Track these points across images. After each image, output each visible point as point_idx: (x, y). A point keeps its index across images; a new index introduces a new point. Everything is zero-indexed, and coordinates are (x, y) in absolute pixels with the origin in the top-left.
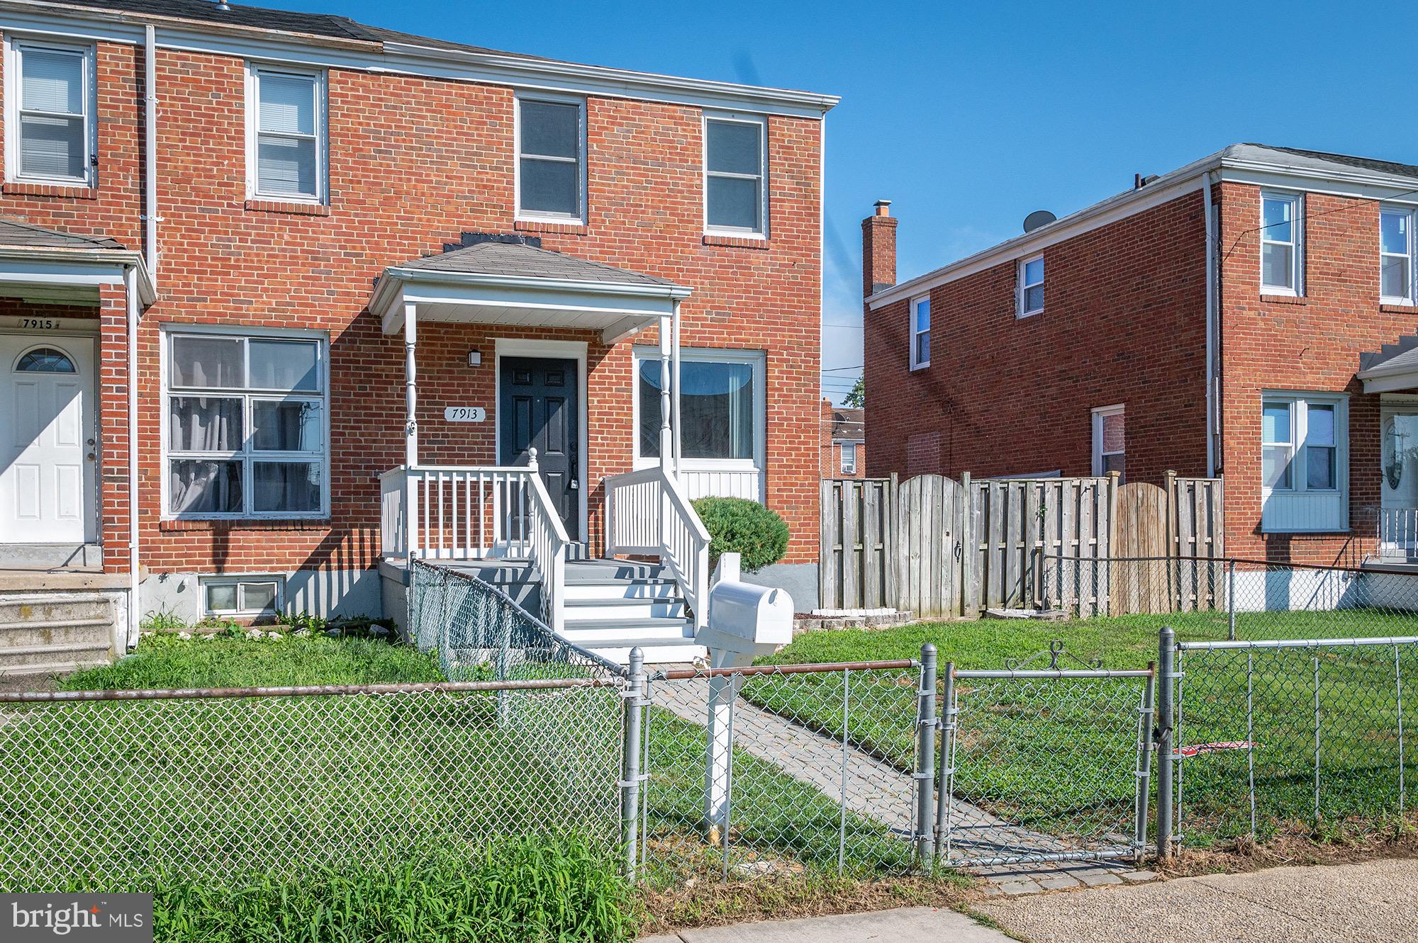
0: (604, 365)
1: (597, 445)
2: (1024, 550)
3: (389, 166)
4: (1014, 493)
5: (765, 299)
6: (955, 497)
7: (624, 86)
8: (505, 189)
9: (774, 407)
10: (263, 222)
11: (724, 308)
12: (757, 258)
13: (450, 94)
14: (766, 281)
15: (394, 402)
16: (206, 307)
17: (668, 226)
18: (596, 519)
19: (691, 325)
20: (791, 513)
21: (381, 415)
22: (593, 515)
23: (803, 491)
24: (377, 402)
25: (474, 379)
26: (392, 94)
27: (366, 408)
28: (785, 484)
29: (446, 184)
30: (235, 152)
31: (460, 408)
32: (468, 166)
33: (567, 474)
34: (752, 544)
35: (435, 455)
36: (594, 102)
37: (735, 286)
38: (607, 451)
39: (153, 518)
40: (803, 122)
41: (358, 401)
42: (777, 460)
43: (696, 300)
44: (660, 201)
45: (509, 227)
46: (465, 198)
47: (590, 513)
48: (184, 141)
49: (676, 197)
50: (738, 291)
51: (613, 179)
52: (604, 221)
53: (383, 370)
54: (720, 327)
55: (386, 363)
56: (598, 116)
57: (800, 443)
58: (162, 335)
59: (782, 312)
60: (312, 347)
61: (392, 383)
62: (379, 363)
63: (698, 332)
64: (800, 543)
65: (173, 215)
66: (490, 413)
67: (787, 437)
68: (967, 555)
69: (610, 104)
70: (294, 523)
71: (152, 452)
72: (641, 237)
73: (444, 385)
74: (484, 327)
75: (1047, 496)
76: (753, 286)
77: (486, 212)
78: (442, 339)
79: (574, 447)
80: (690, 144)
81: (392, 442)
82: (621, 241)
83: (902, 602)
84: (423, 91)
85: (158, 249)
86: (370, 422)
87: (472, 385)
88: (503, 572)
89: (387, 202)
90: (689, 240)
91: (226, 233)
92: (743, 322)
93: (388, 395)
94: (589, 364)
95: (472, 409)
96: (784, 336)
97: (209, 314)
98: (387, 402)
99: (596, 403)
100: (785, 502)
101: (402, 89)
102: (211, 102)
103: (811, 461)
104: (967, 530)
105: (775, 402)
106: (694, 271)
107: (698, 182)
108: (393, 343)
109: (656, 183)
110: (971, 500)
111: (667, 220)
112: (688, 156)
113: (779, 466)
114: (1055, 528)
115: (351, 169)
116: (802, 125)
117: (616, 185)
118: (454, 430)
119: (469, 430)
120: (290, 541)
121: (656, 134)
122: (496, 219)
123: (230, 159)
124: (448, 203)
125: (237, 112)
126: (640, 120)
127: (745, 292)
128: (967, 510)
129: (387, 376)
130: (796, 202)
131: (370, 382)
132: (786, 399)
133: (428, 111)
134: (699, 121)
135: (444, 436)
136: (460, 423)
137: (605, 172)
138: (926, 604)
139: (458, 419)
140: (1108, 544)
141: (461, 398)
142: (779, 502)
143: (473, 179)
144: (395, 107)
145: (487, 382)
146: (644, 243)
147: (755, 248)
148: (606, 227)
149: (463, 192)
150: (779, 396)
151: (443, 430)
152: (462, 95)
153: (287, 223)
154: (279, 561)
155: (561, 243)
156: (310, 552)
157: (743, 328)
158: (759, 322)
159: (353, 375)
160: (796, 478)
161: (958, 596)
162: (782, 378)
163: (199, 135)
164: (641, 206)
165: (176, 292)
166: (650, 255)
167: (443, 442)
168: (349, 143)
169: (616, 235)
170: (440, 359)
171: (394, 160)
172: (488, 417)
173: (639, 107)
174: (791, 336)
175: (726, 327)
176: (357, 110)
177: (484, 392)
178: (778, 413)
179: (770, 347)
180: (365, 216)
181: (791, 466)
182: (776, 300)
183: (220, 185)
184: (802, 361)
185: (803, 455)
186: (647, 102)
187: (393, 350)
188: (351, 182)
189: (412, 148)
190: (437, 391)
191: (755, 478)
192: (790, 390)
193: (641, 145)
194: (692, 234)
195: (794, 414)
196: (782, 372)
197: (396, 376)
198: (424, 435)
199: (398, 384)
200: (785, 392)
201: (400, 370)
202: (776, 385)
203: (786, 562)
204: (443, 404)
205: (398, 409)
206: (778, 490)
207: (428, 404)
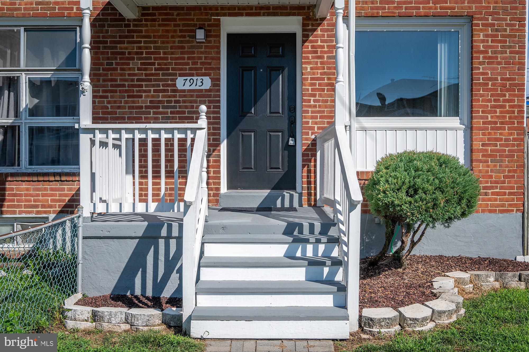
0: (316, 36)
1: (310, 106)
9: (479, 69)
15: (135, 75)
18: (309, 171)
20: (495, 166)
21: (124, 86)
22: (306, 169)
23: (507, 146)
24: (121, 75)
25: (202, 53)
27: (112, 80)
28: (489, 139)
31: (189, 78)
33: (286, 133)
34: (435, 199)
35: (169, 118)
38: (319, 112)
41: (106, 75)
42: (482, 117)
47: (303, 166)
53: (126, 48)
55: (129, 42)
57: (505, 101)
60: (74, 33)
61: (133, 59)
62: (123, 43)
64: (505, 194)
66: (216, 82)
67: (492, 96)
70: (54, 174)
73: (176, 59)
74: (210, 8)
79: (292, 109)
81: (133, 108)
86: (115, 91)
87: (200, 58)
88: (170, 227)
93: (130, 69)
94: (304, 36)
95: (199, 78)
98: (129, 75)
99: (309, 70)
100: (490, 156)
105: (480, 63)
108: (135, 26)
113: (484, 123)
118: (185, 96)
119: (198, 96)
120: (52, 189)
129: (129, 53)
131: (116, 59)
132: (491, 60)
135: (177, 102)
136: (190, 91)
139: (187, 87)
141: (191, 69)
142: (483, 156)
145: (213, 55)
150: (484, 58)
151: (175, 96)
154: (43, 206)
156: (67, 199)
159: (103, 53)
160: (501, 134)
162: (487, 41)
167: (175, 107)
170: (173, 37)
172: (213, 85)
174: (496, 3)
177: (210, 64)
178: (482, 74)
179: (475, 13)
181: (496, 123)
184: (507, 25)
185: (508, 112)
190: (170, 64)
191: (461, 134)
192: (495, 52)
195: (500, 74)
196: (487, 36)
197: (137, 53)
198: (160, 102)
199: (139, 59)
200: (490, 54)
201: (140, 48)
202: (482, 48)
203: (490, 211)
204: (175, 75)
205: (138, 80)
206: (483, 145)
207: (163, 75)
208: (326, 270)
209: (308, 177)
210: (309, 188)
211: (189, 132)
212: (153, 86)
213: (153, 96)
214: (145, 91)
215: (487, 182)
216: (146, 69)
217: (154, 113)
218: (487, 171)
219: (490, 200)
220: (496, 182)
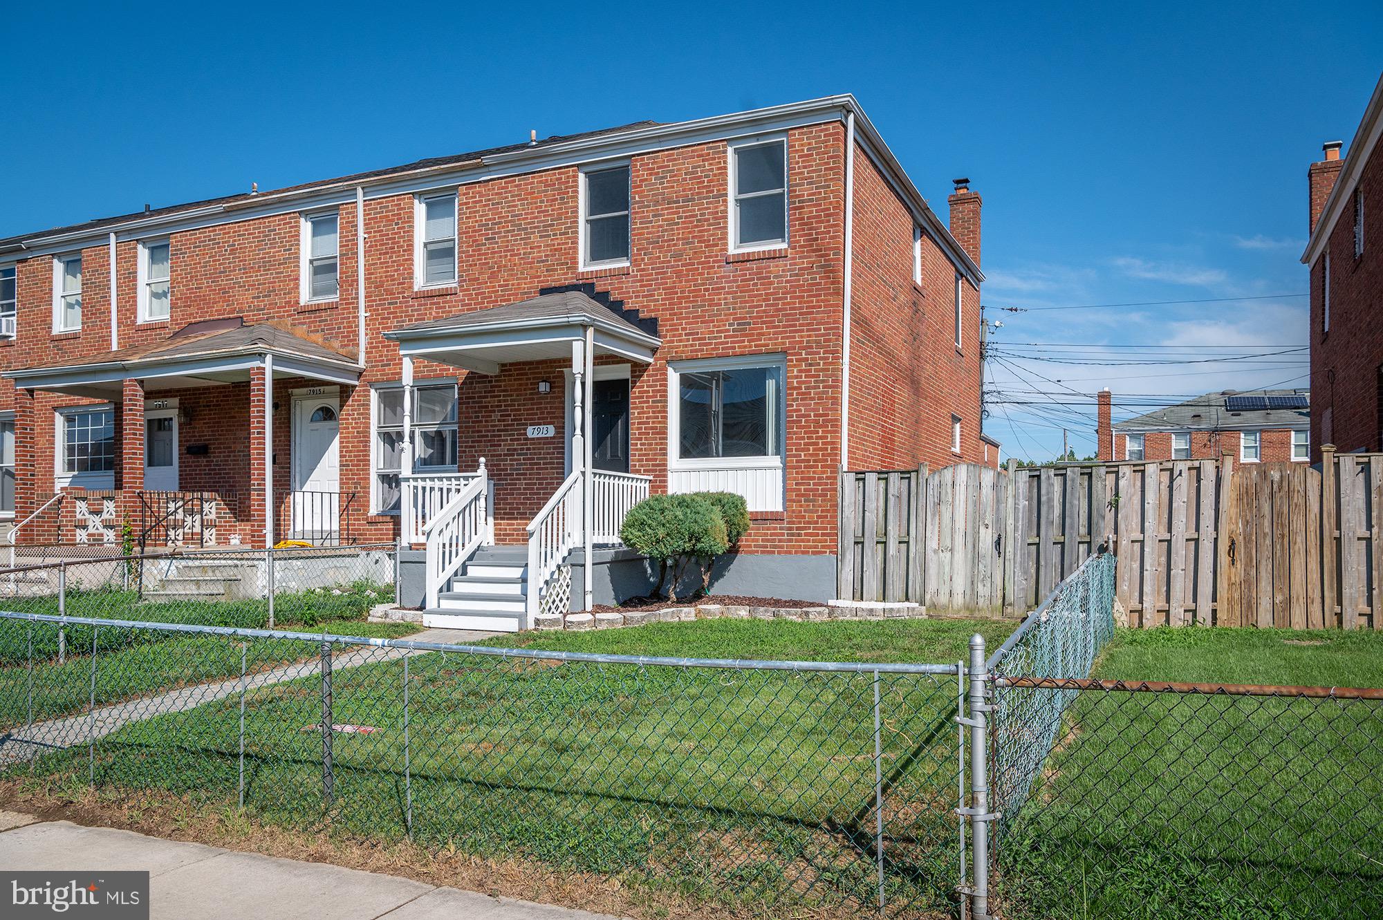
0: (643, 382)
1: (637, 450)
2: (1089, 543)
3: (493, 248)
4: (1073, 480)
5: (784, 304)
6: (995, 486)
7: (657, 140)
8: (570, 248)
10: (421, 305)
11: (745, 318)
12: (777, 266)
13: (533, 183)
14: (785, 287)
15: (495, 426)
16: (390, 369)
17: (695, 253)
19: (715, 338)
20: (808, 506)
23: (820, 484)
24: (485, 426)
25: (548, 403)
26: (497, 194)
27: (478, 432)
28: (802, 478)
29: (530, 253)
30: (406, 260)
31: (537, 427)
32: (545, 236)
35: (521, 464)
36: (636, 160)
37: (756, 296)
38: (645, 455)
39: (363, 514)
40: (823, 127)
41: (474, 427)
42: (795, 456)
43: (720, 315)
44: (690, 232)
45: (572, 278)
46: (543, 261)
48: (380, 259)
49: (703, 226)
50: (758, 301)
51: (651, 222)
52: (643, 259)
53: (490, 402)
54: (742, 336)
55: (491, 397)
56: (638, 174)
57: (817, 438)
58: (373, 391)
59: (801, 314)
60: (452, 390)
61: (495, 411)
62: (488, 397)
63: (722, 343)
64: (817, 535)
65: (374, 310)
66: (559, 429)
67: (805, 433)
68: (1010, 549)
69: (648, 159)
71: (363, 470)
72: (673, 267)
73: (528, 410)
74: (554, 361)
75: (1122, 483)
76: (772, 294)
77: (556, 270)
78: (526, 374)
80: (715, 175)
81: (494, 456)
82: (657, 274)
83: (928, 597)
84: (516, 186)
85: (366, 334)
86: (481, 441)
87: (546, 408)
89: (493, 276)
90: (714, 262)
91: (401, 317)
92: (762, 328)
93: (492, 421)
94: (633, 382)
95: (545, 427)
96: (802, 337)
97: (392, 374)
98: (492, 426)
99: (637, 414)
100: (803, 495)
101: (503, 188)
102: (394, 229)
103: (829, 455)
104: (1010, 521)
105: (793, 400)
106: (718, 289)
107: (722, 208)
108: (496, 381)
109: (686, 217)
110: (1017, 489)
111: (695, 248)
112: (714, 186)
113: (797, 461)
114: (1136, 520)
115: (471, 256)
116: (822, 131)
117: (653, 227)
118: (534, 444)
119: (544, 444)
121: (686, 174)
122: (564, 274)
123: (403, 265)
124: (531, 268)
125: (408, 232)
126: (673, 165)
127: (764, 300)
128: (1010, 501)
129: (492, 406)
130: (815, 206)
132: (805, 396)
133: (519, 200)
134: (725, 152)
135: (528, 449)
136: (538, 439)
137: (644, 217)
138: (959, 600)
139: (535, 436)
140: (1216, 540)
141: (539, 419)
142: (796, 495)
143: (548, 246)
144: (498, 203)
145: (557, 405)
146: (675, 272)
147: (774, 258)
148: (645, 264)
149: (541, 257)
150: (797, 394)
151: (526, 444)
152: (541, 182)
153: (434, 304)
155: (610, 284)
157: (763, 334)
158: (778, 327)
159: (472, 407)
160: (814, 472)
161: (1000, 594)
162: (801, 377)
163: (387, 253)
164: (673, 240)
165: (376, 361)
166: (681, 282)
167: (526, 454)
168: (470, 237)
169: (653, 269)
170: (524, 390)
171: (497, 243)
172: (557, 433)
173: (673, 155)
174: (809, 336)
175: (746, 335)
176: (475, 212)
177: (554, 413)
178: (796, 411)
179: (789, 348)
180: (479, 289)
181: (809, 461)
182: (795, 303)
183: (399, 284)
184: (821, 358)
185: (821, 449)
186: (678, 148)
187: (496, 386)
188: (471, 265)
189: (508, 232)
190: (523, 414)
191: (779, 473)
192: (809, 388)
193: (673, 187)
194: (717, 256)
195: (813, 410)
196: (800, 371)
197: (497, 406)
198: (515, 450)
199: (499, 411)
200: (803, 390)
201: (500, 401)
202: (795, 384)
203: (803, 553)
204: (526, 424)
205: (498, 431)
206: (796, 484)
207: (518, 425)
212: (510, 435)
213: (510, 445)
214: (503, 441)
215: (800, 523)
216: (504, 421)
217: (511, 460)
218: (800, 512)
219: (803, 541)
220: (809, 523)
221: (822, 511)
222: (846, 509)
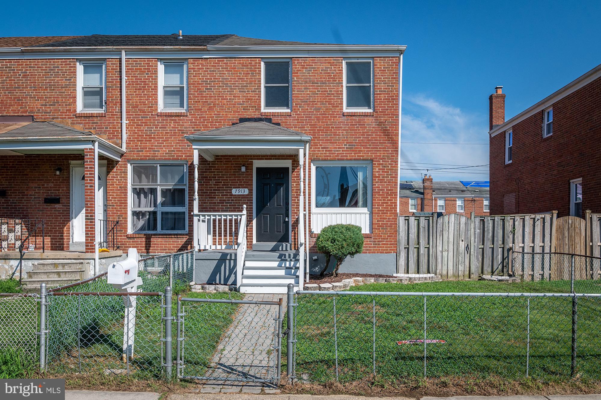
1: (295, 203)
2: (503, 248)
3: (211, 94)
4: (498, 222)
5: (372, 138)
6: (466, 224)
7: (308, 52)
8: (257, 99)
9: (376, 185)
10: (164, 120)
11: (353, 143)
12: (368, 120)
13: (235, 63)
14: (372, 130)
15: (212, 187)
16: (143, 154)
17: (327, 109)
18: (295, 233)
19: (337, 151)
20: (383, 231)
21: (207, 193)
22: (293, 232)
23: (389, 221)
24: (206, 188)
25: (244, 177)
26: (212, 66)
28: (380, 219)
29: (233, 99)
30: (154, 94)
31: (238, 189)
32: (242, 92)
33: (285, 215)
34: (342, 244)
35: (228, 208)
36: (295, 60)
37: (358, 133)
39: (124, 233)
40: (391, 58)
42: (377, 208)
43: (340, 140)
44: (324, 99)
45: (258, 115)
46: (241, 104)
47: (292, 231)
48: (136, 92)
49: (331, 96)
50: (359, 135)
51: (303, 91)
52: (299, 109)
53: (208, 175)
54: (351, 151)
55: (209, 172)
56: (295, 67)
57: (388, 200)
58: (129, 165)
59: (380, 143)
60: (183, 167)
61: (211, 180)
62: (207, 172)
63: (341, 154)
64: (388, 244)
65: (132, 120)
66: (251, 191)
67: (382, 198)
68: (472, 250)
69: (302, 60)
70: (174, 235)
71: (124, 208)
72: (315, 115)
73: (232, 180)
74: (248, 156)
75: (516, 223)
76: (366, 132)
77: (249, 109)
78: (231, 161)
79: (287, 204)
80: (337, 73)
81: (211, 203)
82: (306, 117)
83: (438, 271)
84: (224, 63)
85: (126, 133)
87: (243, 180)
89: (210, 109)
90: (337, 114)
91: (150, 125)
92: (361, 148)
93: (210, 185)
94: (293, 169)
95: (243, 189)
96: (380, 153)
97: (144, 156)
98: (210, 187)
99: (295, 185)
100: (381, 226)
101: (216, 63)
102: (145, 77)
103: (393, 208)
104: (473, 239)
105: (376, 182)
106: (339, 127)
107: (341, 89)
108: (212, 164)
109: (322, 91)
110: (475, 225)
111: (327, 107)
112: (336, 78)
113: (378, 211)
114: (520, 238)
115: (196, 97)
116: (390, 60)
117: (304, 94)
118: (236, 198)
119: (242, 198)
120: (173, 242)
121: (322, 70)
122: (254, 112)
123: (152, 97)
124: (234, 107)
125: (155, 79)
126: (315, 65)
127: (362, 135)
128: (472, 230)
129: (210, 177)
130: (387, 94)
131: (203, 180)
132: (382, 181)
133: (226, 71)
134: (342, 63)
135: (233, 200)
136: (238, 195)
137: (299, 89)
138: (451, 273)
139: (237, 193)
140: (550, 246)
142: (378, 226)
143: (244, 97)
144: (213, 71)
145: (249, 178)
146: (316, 117)
147: (367, 116)
148: (300, 112)
149: (240, 102)
150: (378, 180)
151: (231, 198)
152: (240, 63)
153: (173, 120)
154: (169, 250)
155: (280, 120)
156: (180, 246)
157: (361, 151)
158: (369, 148)
160: (386, 216)
161: (468, 269)
162: (380, 172)
163: (141, 89)
164: (315, 102)
165: (133, 149)
166: (319, 122)
167: (231, 203)
168: (196, 87)
169: (304, 114)
170: (230, 169)
171: (213, 92)
172: (249, 192)
173: (315, 60)
174: (384, 153)
175: (353, 151)
176: (199, 74)
177: (248, 182)
178: (377, 187)
179: (374, 158)
180: (202, 115)
181: (384, 211)
182: (377, 138)
183: (148, 107)
184: (389, 164)
185: (389, 206)
186: (318, 57)
187: (212, 167)
188: (196, 102)
189: (220, 86)
190: (229, 182)
191: (368, 216)
192: (383, 177)
193: (315, 76)
194: (338, 112)
195: (386, 187)
196: (380, 169)
197: (213, 177)
198: (224, 200)
199: (214, 180)
200: (381, 178)
201: (215, 175)
202: (377, 175)
203: (381, 252)
204: (231, 187)
205: (214, 190)
206: (378, 221)
207: (226, 187)
208: (293, 271)
209: (295, 236)
210: (295, 242)
211: (239, 216)
212: (221, 193)
213: (221, 198)
214: (217, 195)
215: (379, 239)
216: (217, 185)
217: (222, 206)
218: (379, 234)
219: (381, 247)
220: (384, 239)
221: (390, 234)
222: (401, 233)
